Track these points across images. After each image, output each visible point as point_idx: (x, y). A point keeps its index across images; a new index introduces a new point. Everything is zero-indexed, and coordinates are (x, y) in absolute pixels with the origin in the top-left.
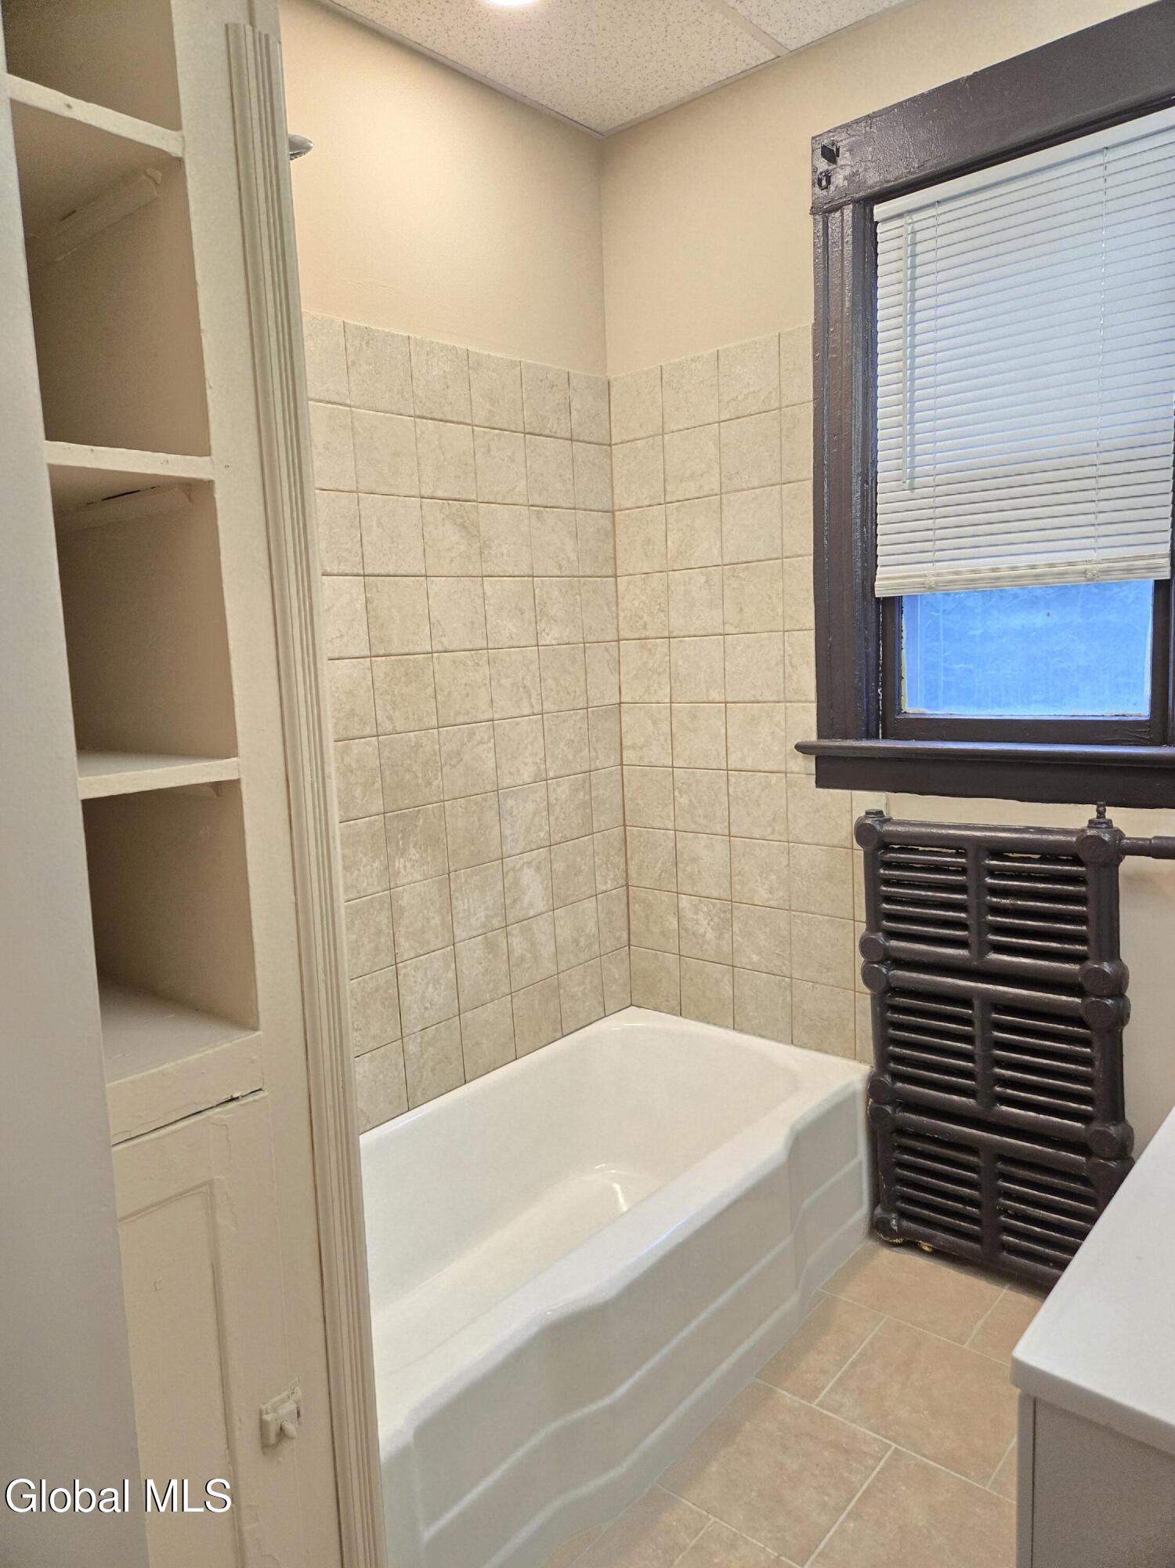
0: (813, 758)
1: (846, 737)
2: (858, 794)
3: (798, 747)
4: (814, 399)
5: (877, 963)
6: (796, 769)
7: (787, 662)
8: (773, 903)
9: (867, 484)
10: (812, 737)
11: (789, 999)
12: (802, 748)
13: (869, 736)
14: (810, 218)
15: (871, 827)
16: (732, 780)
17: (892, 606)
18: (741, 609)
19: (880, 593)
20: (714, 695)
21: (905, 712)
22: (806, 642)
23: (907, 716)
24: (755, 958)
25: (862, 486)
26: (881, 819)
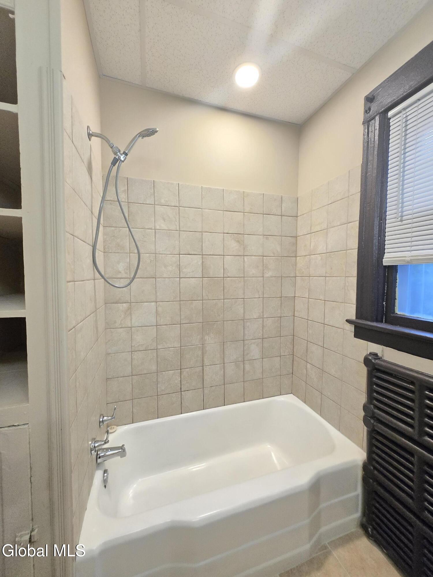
0: (354, 326)
1: (367, 319)
2: (370, 344)
3: (347, 321)
4: (361, 191)
5: (370, 417)
6: (347, 329)
7: (346, 288)
8: (336, 376)
9: (382, 220)
10: (353, 317)
11: (339, 414)
12: (348, 321)
13: (377, 321)
14: (362, 126)
15: (370, 360)
16: (325, 328)
17: (392, 269)
18: (331, 268)
19: (385, 264)
20: (322, 297)
21: (397, 313)
22: (353, 281)
23: (396, 315)
24: (329, 394)
25: (379, 222)
26: (376, 357)
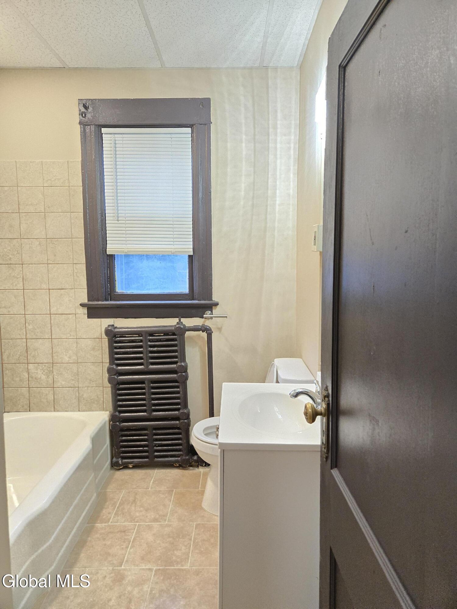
0: (86, 308)
1: (98, 300)
2: (103, 320)
3: (81, 305)
4: (82, 186)
5: (113, 375)
6: (79, 313)
7: (75, 274)
8: (71, 362)
9: (103, 217)
10: (86, 301)
11: (78, 395)
13: (106, 300)
14: (79, 126)
16: (52, 318)
17: (112, 257)
18: (55, 255)
19: (108, 253)
20: (44, 286)
21: (117, 292)
22: (83, 268)
24: (63, 383)
25: (101, 217)
26: (114, 327)
